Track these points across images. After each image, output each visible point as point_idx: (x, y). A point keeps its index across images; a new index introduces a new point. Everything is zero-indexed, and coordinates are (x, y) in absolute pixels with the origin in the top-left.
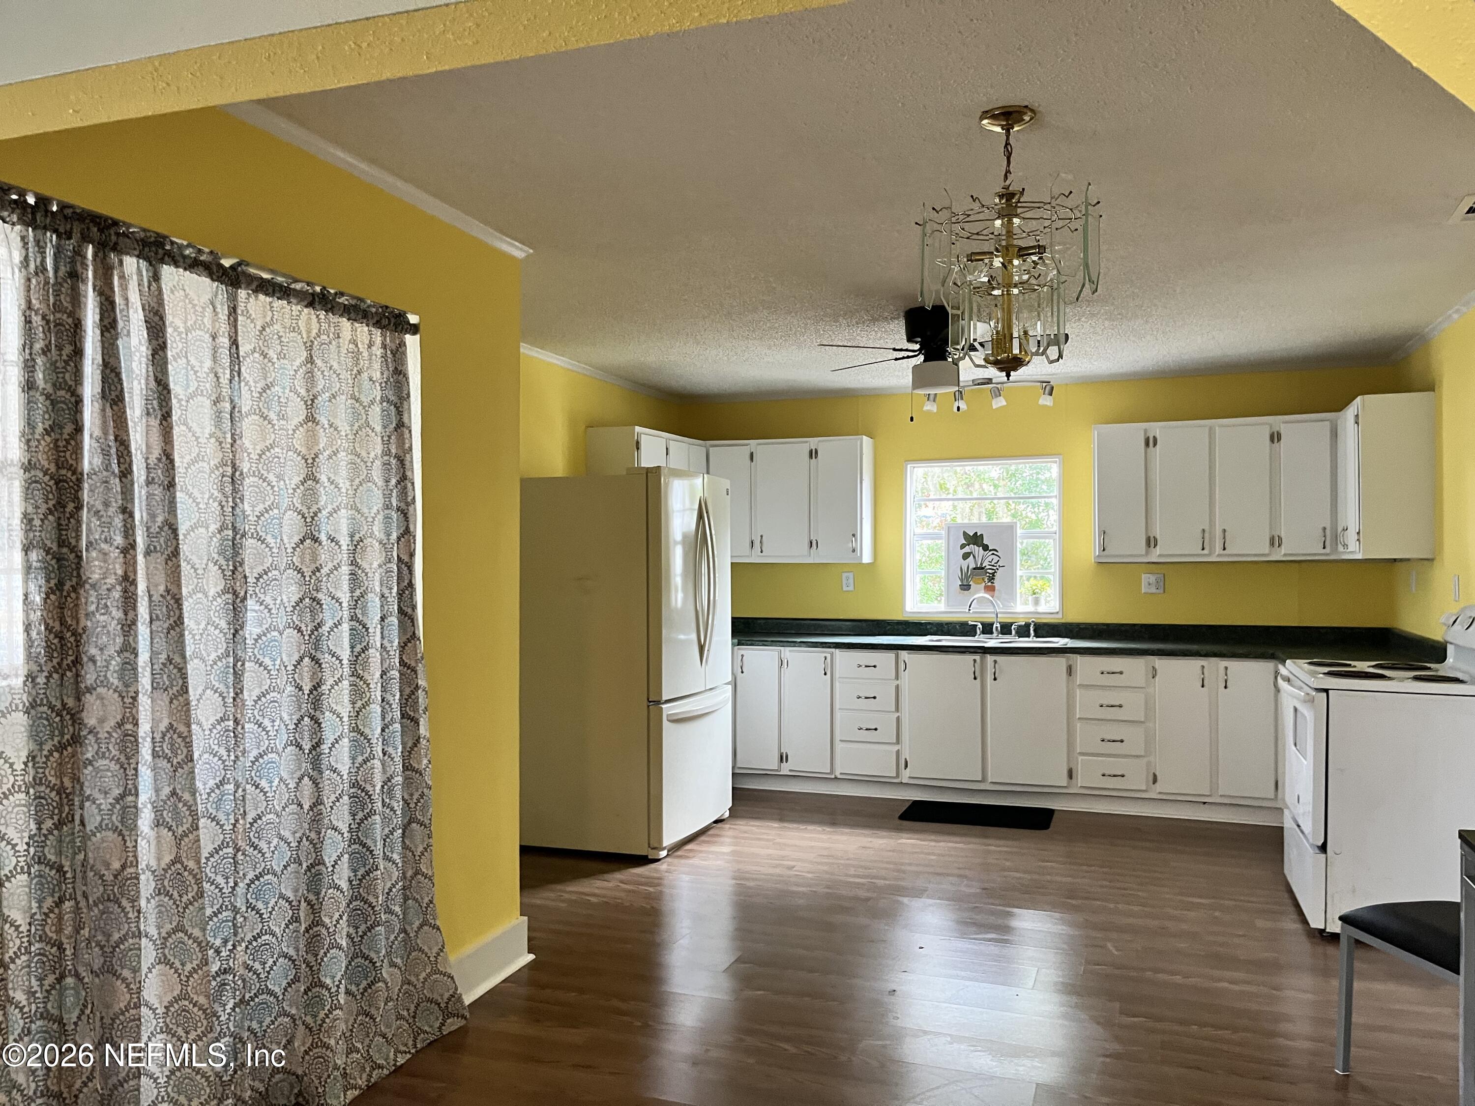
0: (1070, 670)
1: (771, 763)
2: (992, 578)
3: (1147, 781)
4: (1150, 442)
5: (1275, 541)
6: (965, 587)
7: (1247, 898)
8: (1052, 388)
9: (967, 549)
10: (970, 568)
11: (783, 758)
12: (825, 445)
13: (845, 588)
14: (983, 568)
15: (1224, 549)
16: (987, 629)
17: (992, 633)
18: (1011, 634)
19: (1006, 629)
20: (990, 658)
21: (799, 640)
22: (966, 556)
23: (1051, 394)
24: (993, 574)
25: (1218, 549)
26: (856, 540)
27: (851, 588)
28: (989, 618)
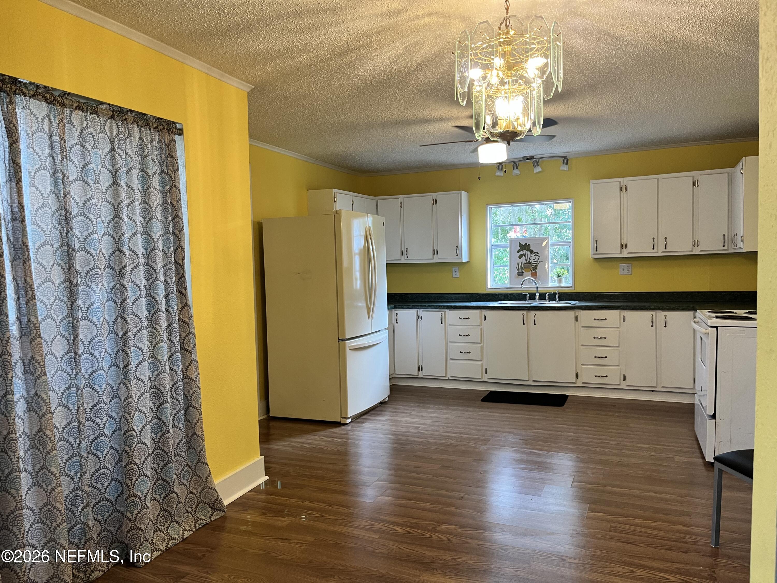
0: (577, 318)
1: (414, 371)
2: (535, 269)
3: (620, 379)
4: (622, 189)
5: (695, 244)
6: (520, 274)
7: (672, 444)
8: (568, 160)
9: (521, 253)
10: (523, 263)
11: (420, 369)
12: (442, 197)
13: (454, 276)
14: (530, 263)
15: (666, 248)
16: (532, 297)
17: (535, 299)
18: (545, 299)
20: (532, 313)
21: (427, 305)
22: (520, 257)
23: (567, 164)
24: (536, 266)
25: (662, 248)
26: (459, 249)
27: (457, 276)
28: (533, 290)
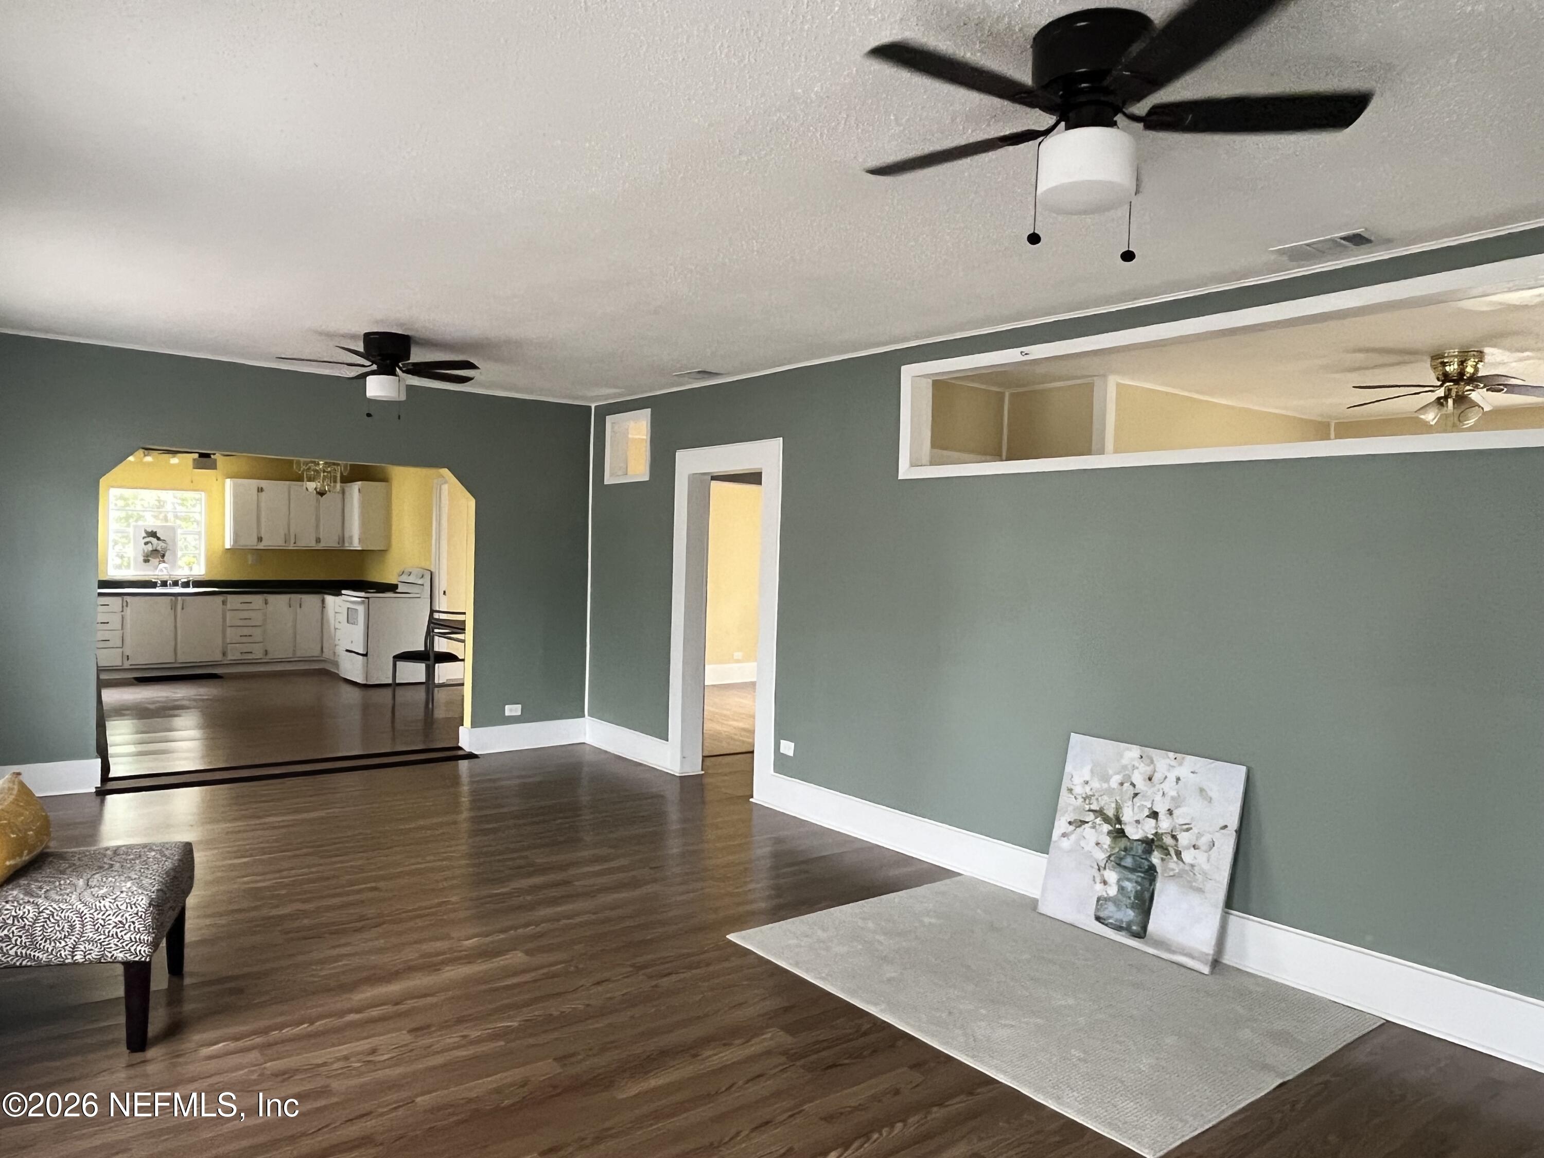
0: (224, 603)
2: (163, 556)
3: (263, 654)
4: (260, 490)
5: (318, 540)
15: (295, 544)
16: (164, 584)
17: (166, 585)
18: (178, 586)
19: (175, 583)
20: (179, 598)
25: (292, 544)
28: (165, 578)
